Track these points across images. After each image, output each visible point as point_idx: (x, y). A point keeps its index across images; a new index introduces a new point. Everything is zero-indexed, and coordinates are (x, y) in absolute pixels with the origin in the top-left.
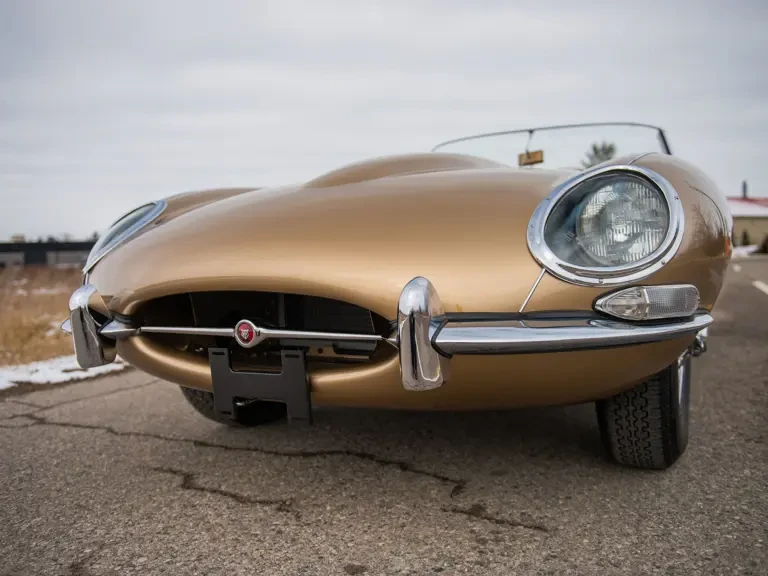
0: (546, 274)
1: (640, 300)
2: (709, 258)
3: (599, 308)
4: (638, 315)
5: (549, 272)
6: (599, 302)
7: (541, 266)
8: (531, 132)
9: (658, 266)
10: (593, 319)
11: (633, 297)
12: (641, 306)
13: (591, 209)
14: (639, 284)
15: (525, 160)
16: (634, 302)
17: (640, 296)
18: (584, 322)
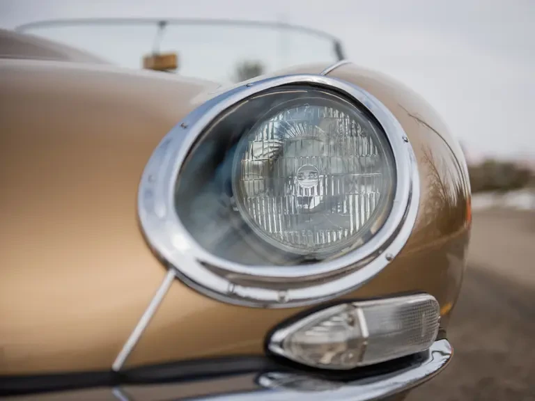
0: (177, 285)
1: (350, 332)
2: (445, 239)
3: (279, 351)
4: (347, 360)
5: (182, 278)
6: (279, 336)
7: (166, 265)
8: (162, 24)
9: (380, 263)
10: (264, 372)
11: (338, 328)
12: (352, 343)
13: (259, 148)
14: (348, 299)
15: (152, 64)
16: (341, 337)
17: (352, 324)
18: (247, 380)
